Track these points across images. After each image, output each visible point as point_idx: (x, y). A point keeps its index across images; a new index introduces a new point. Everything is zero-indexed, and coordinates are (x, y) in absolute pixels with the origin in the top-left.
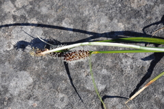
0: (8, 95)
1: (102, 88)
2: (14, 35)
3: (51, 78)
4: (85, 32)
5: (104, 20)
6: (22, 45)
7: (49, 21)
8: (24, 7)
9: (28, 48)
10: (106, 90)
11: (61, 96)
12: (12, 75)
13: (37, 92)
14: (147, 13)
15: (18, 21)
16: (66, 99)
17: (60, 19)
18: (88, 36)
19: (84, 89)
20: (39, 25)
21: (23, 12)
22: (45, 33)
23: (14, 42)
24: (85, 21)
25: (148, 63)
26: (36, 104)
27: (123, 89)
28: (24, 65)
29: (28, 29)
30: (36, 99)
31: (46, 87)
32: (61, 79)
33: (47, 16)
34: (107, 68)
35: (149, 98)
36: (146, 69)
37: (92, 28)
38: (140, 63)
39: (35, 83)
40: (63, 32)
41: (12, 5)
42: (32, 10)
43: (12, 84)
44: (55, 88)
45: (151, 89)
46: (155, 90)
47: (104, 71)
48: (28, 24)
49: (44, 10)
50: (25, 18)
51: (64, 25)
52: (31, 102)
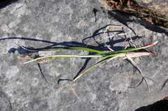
0: (5, 79)
1: (58, 74)
2: (8, 45)
3: (30, 69)
4: (49, 42)
5: (60, 35)
6: (13, 50)
7: (29, 36)
8: (13, 28)
9: (16, 52)
10: (60, 76)
11: (35, 79)
12: (7, 68)
13: (22, 77)
14: (85, 31)
15: (10, 36)
16: (38, 81)
17: (35, 34)
18: (51, 44)
19: (48, 75)
20: (22, 38)
21: (13, 30)
22: (26, 43)
23: (8, 49)
24: (49, 35)
25: (84, 60)
26: (21, 84)
27: (70, 75)
28: (14, 62)
29: (16, 41)
30: (21, 81)
31: (27, 74)
32: (35, 69)
33: (27, 33)
34: (62, 63)
35: (84, 80)
36: (83, 64)
37: (53, 39)
38: (80, 60)
39: (20, 72)
40: (36, 42)
41: (7, 27)
42: (18, 29)
43: (8, 73)
44: (32, 75)
45: (85, 75)
46: (87, 76)
47: (60, 65)
48: (16, 38)
49: (25, 29)
50: (15, 35)
51: (37, 38)
52: (18, 83)
